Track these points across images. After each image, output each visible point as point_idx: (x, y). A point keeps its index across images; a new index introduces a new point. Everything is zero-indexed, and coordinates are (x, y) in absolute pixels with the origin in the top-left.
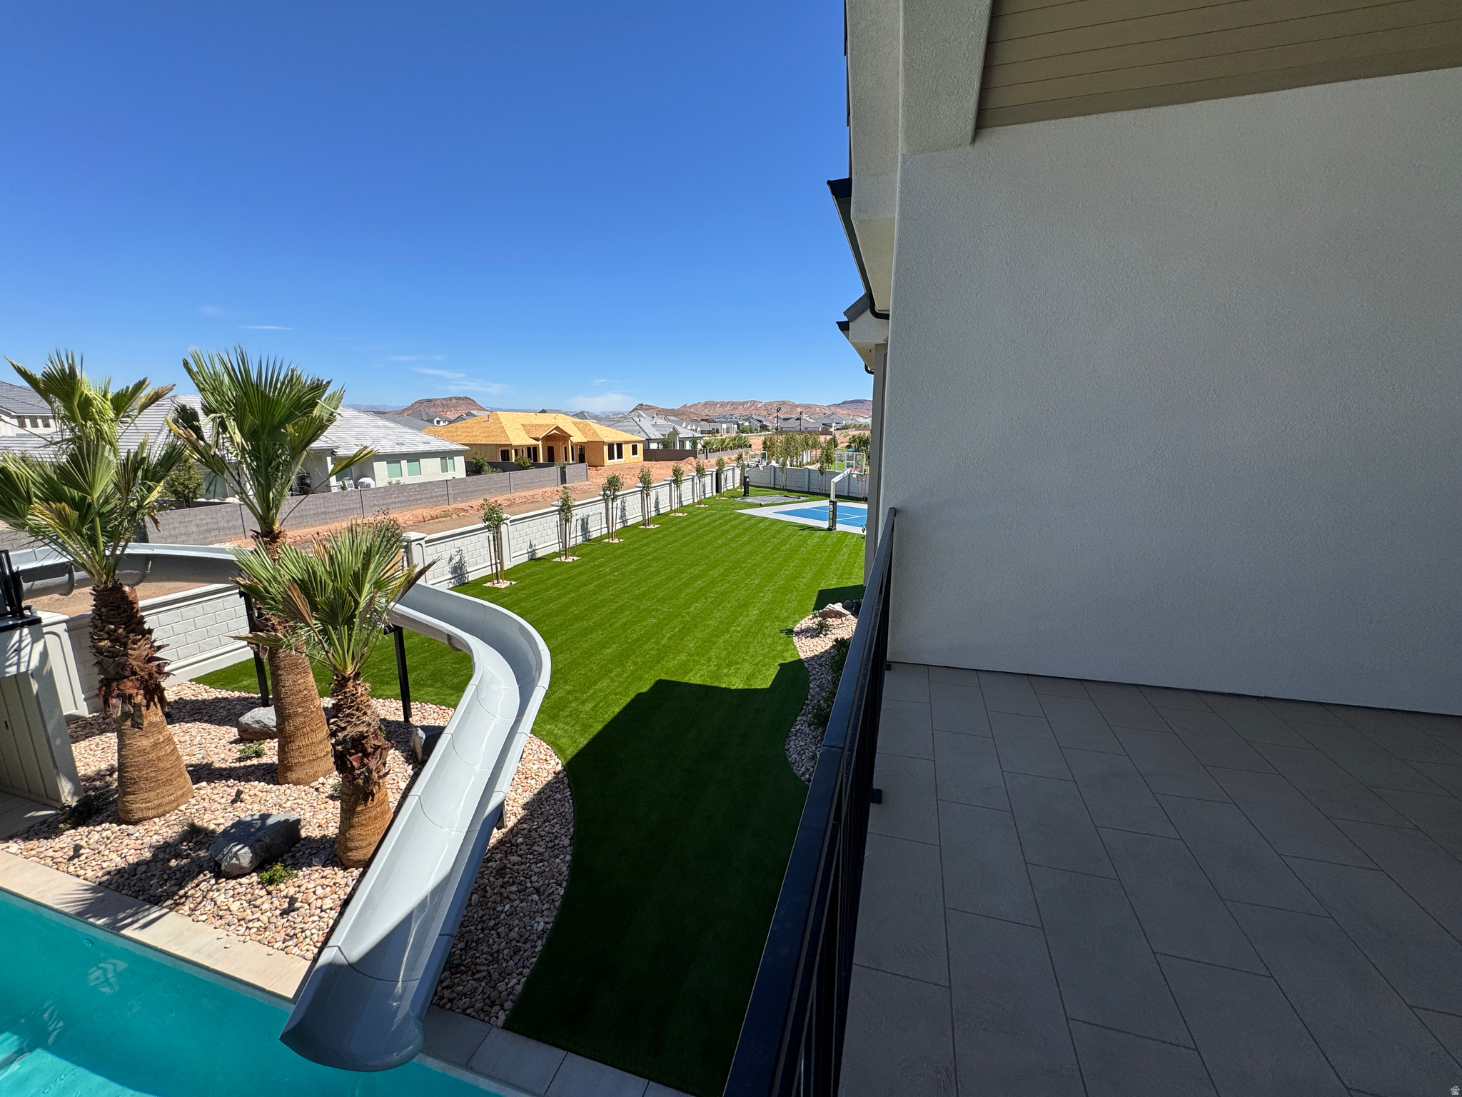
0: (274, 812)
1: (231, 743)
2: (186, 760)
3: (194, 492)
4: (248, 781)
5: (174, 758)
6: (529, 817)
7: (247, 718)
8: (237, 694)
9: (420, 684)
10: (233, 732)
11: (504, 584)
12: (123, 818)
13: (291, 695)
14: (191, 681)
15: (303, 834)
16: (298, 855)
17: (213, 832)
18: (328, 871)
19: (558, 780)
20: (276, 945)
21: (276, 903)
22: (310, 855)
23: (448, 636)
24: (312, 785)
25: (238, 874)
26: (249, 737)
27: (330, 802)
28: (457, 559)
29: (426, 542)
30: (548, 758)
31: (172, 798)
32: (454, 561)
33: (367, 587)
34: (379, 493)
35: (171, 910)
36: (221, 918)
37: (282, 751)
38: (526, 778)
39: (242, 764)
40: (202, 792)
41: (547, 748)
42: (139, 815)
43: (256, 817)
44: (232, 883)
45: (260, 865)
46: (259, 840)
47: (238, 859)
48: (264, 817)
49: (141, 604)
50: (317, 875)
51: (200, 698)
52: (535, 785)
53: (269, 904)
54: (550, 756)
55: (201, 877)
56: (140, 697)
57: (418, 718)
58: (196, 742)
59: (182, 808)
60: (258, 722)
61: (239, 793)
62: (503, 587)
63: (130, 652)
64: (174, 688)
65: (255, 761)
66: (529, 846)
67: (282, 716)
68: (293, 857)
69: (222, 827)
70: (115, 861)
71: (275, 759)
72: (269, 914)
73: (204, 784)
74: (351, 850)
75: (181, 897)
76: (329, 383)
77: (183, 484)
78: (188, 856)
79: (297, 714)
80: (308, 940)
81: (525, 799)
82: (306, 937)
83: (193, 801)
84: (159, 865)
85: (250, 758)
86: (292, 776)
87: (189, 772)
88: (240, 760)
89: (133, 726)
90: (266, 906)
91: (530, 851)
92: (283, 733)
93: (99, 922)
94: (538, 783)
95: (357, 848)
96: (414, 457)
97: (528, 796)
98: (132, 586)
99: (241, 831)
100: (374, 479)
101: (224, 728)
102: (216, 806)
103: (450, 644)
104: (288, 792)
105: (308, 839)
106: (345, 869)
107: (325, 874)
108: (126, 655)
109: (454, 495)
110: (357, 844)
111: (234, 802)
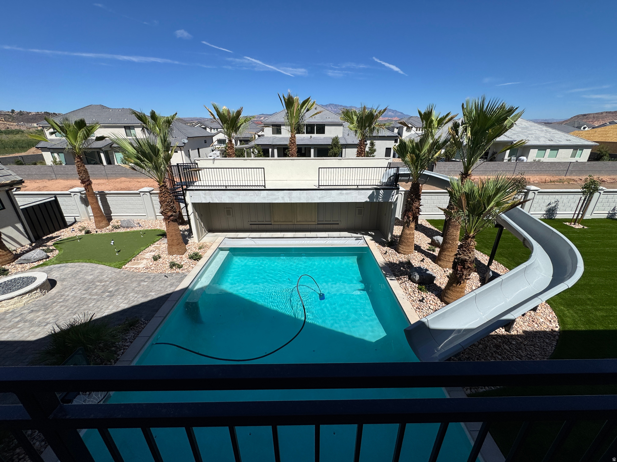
0: (430, 270)
1: (428, 243)
2: (415, 242)
3: (452, 157)
4: (427, 257)
5: (413, 240)
6: (524, 337)
7: (435, 238)
8: (436, 229)
9: (501, 254)
10: (430, 241)
11: (578, 226)
12: (397, 250)
13: (450, 235)
14: (426, 220)
15: (435, 282)
16: (430, 287)
17: (413, 266)
18: (436, 298)
19: (551, 333)
20: (414, 308)
21: (419, 296)
22: (434, 289)
23: (524, 238)
24: (444, 269)
25: (413, 281)
26: (433, 244)
27: (447, 278)
28: (553, 205)
29: (539, 193)
30: (552, 321)
31: (408, 251)
32: (551, 206)
33: (493, 203)
34: (526, 165)
35: (397, 280)
36: (406, 290)
37: (440, 253)
38: (533, 321)
39: (428, 251)
40: (415, 253)
41: (555, 317)
42: (400, 251)
43: (424, 269)
44: (412, 283)
45: (420, 283)
46: (422, 276)
47: (415, 277)
48: (427, 270)
49: (423, 191)
50: (433, 297)
51: (426, 226)
52: (536, 327)
53: (418, 295)
54: (554, 321)
55: (406, 276)
56: (411, 218)
57: (493, 267)
58: (420, 239)
59: (409, 255)
60: (438, 241)
61: (424, 259)
62: (577, 227)
63: (414, 204)
64: (421, 220)
65: (432, 252)
66: (517, 348)
67: (444, 241)
68: (429, 287)
69: (416, 266)
70: (391, 260)
71: (437, 255)
72: (416, 298)
73: (416, 251)
74: (446, 297)
75: (400, 278)
76: (517, 108)
77: (450, 153)
78: (405, 269)
79: (449, 243)
80: (422, 313)
81: (527, 329)
82: (422, 312)
83: (412, 255)
84: (399, 267)
85: (431, 251)
86: (440, 263)
87: (415, 246)
88: (428, 250)
89: (407, 226)
90: (416, 295)
91: (516, 350)
92: (443, 247)
93: (384, 272)
94: (539, 327)
95: (447, 297)
96: (555, 148)
97: (529, 329)
98: (422, 184)
99: (419, 270)
100: (527, 158)
101: (428, 238)
102: (416, 259)
103: (524, 243)
104: (436, 267)
105: (435, 284)
106: (441, 301)
107: (435, 298)
108: (413, 205)
109: (572, 171)
110: (448, 296)
111: (421, 261)
